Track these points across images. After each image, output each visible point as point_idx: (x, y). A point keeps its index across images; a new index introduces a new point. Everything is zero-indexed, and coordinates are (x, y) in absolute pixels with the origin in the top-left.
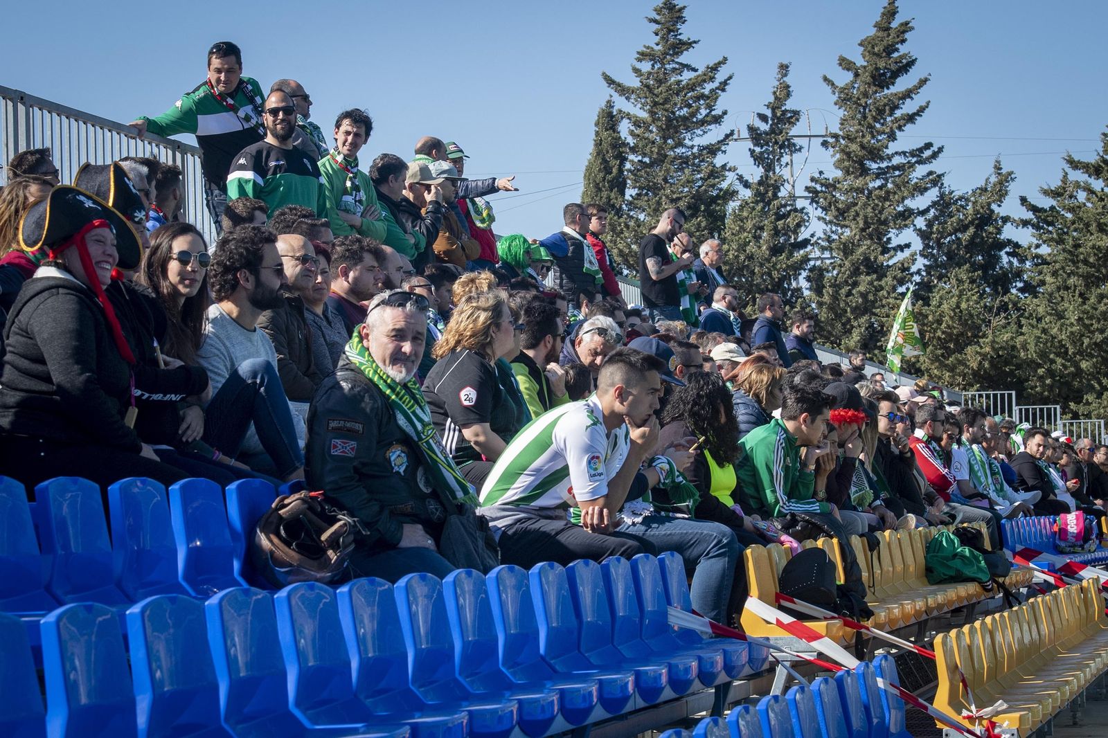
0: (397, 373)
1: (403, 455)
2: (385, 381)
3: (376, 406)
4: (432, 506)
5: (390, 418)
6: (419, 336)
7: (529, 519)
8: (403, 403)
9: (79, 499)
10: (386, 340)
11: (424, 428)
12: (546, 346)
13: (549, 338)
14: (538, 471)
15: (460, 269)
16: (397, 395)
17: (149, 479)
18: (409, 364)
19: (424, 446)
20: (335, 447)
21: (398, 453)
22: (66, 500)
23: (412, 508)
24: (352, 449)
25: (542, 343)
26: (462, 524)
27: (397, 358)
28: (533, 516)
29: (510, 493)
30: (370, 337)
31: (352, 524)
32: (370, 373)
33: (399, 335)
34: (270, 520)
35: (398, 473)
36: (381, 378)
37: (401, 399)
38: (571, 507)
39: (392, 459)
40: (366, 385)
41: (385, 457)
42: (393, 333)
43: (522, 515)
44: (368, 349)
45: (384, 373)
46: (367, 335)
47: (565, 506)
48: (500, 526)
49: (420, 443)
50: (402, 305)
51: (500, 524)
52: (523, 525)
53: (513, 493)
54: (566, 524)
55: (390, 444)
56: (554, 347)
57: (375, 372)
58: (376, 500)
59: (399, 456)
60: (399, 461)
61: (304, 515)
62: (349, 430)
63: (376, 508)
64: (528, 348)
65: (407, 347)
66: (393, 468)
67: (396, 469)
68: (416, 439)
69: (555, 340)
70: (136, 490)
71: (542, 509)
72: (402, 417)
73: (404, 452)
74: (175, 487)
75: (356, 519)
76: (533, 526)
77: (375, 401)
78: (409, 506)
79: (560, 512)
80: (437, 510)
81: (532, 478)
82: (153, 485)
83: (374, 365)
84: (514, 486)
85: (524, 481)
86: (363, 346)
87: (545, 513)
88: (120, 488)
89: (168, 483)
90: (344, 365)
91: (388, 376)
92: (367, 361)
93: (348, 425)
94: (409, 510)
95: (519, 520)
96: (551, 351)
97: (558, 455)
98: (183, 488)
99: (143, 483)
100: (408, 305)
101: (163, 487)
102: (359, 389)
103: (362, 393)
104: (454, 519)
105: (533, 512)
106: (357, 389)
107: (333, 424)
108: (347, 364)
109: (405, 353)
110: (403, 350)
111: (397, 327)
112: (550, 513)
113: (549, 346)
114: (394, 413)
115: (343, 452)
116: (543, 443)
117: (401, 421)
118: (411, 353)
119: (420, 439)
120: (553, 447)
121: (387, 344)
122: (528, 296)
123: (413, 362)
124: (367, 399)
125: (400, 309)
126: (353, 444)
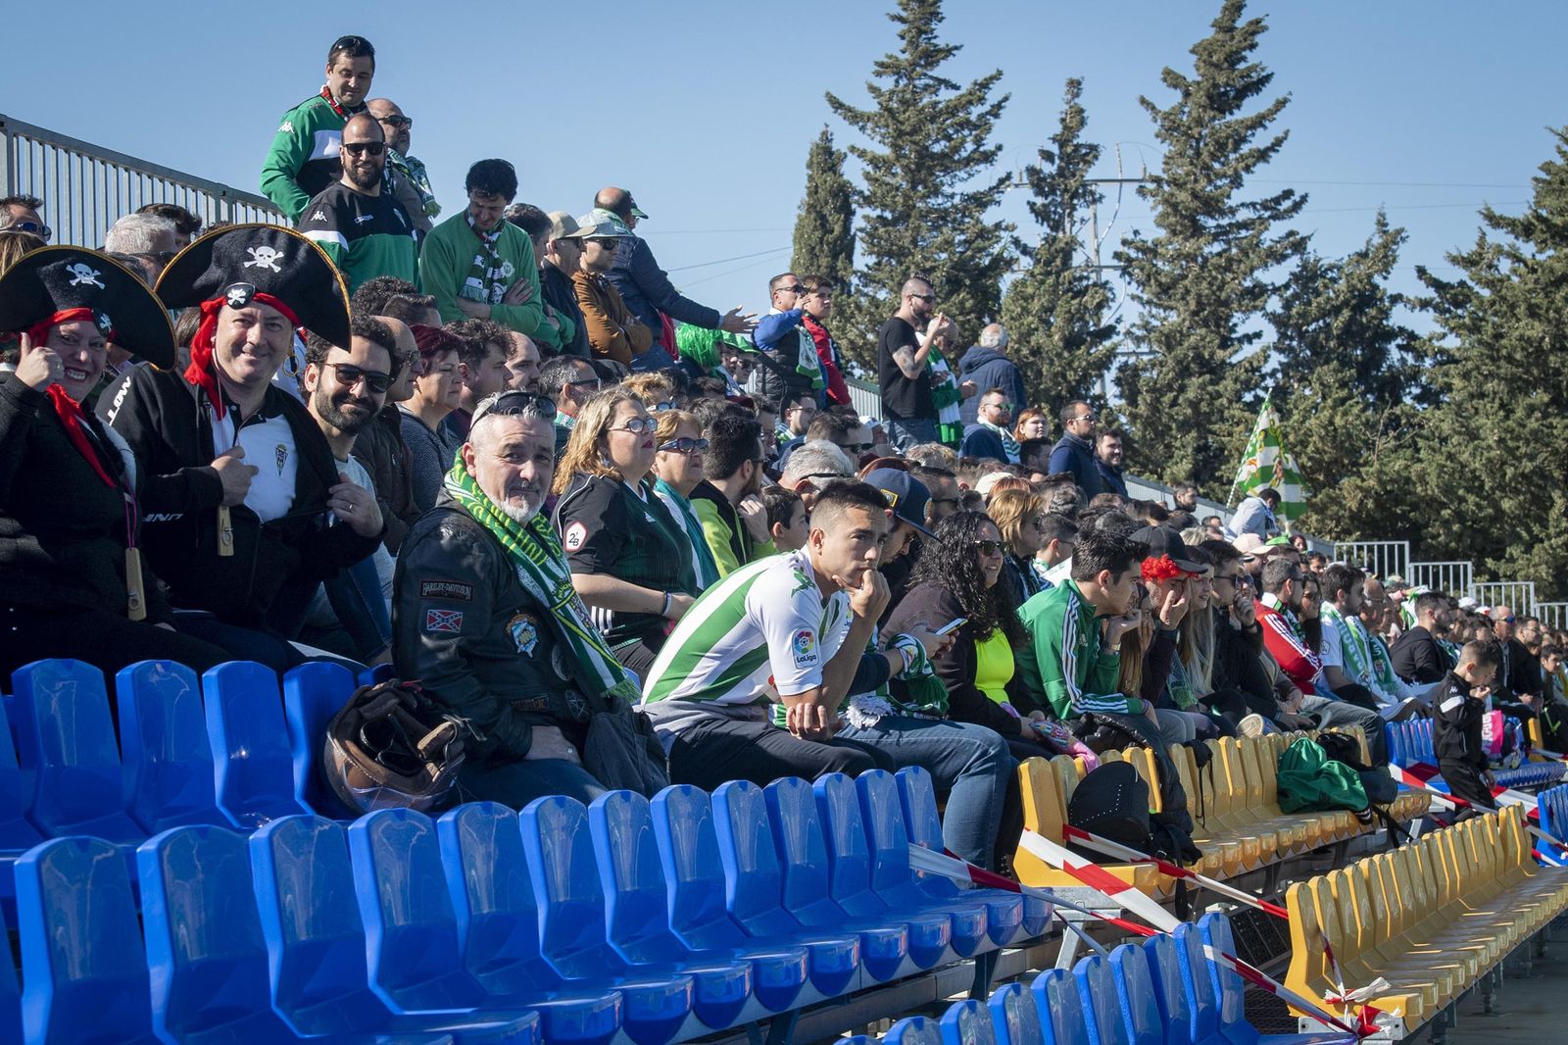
0: (517, 509)
1: (531, 628)
2: (502, 524)
3: (490, 560)
4: (573, 700)
5: (509, 577)
6: (545, 454)
7: (715, 720)
8: (528, 554)
9: (74, 690)
10: (497, 462)
11: (558, 589)
12: (743, 476)
13: (748, 464)
14: (725, 653)
15: (622, 367)
16: (519, 542)
17: (173, 662)
18: (532, 495)
19: (559, 615)
20: (432, 619)
21: (523, 625)
22: (55, 692)
23: (545, 703)
24: (457, 622)
25: (739, 471)
26: (614, 726)
27: (514, 487)
28: (720, 716)
29: (686, 683)
30: (476, 461)
31: (462, 726)
32: (479, 513)
33: (515, 453)
34: (345, 720)
35: (525, 653)
36: (495, 519)
37: (524, 549)
38: (773, 703)
39: (516, 634)
40: (473, 531)
41: (505, 631)
42: (507, 452)
43: (705, 715)
44: (475, 478)
45: (500, 512)
46: (472, 458)
47: (764, 702)
48: (673, 730)
49: (553, 610)
50: (517, 411)
51: (673, 727)
52: (704, 729)
53: (691, 685)
54: (767, 728)
55: (512, 614)
56: (753, 476)
57: (488, 511)
58: (492, 693)
59: (525, 630)
60: (524, 639)
61: (395, 713)
62: (451, 595)
63: (493, 704)
64: (717, 477)
65: (527, 470)
66: (517, 647)
67: (521, 648)
68: (547, 605)
69: (755, 468)
70: (155, 679)
71: (732, 705)
72: (527, 574)
73: (532, 625)
74: (212, 673)
75: (466, 719)
76: (719, 730)
77: (488, 553)
78: (542, 700)
79: (758, 711)
80: (580, 705)
81: (717, 663)
82: (181, 671)
83: (485, 501)
84: (693, 673)
85: (706, 666)
86: (468, 475)
87: (737, 712)
88: (133, 674)
89: (201, 668)
90: (444, 503)
91: (506, 516)
92: (475, 496)
93: (450, 588)
94: (542, 706)
95: (699, 722)
96: (749, 483)
97: (753, 629)
98: (222, 674)
99: (164, 666)
100: (526, 410)
101: (194, 673)
102: (463, 537)
103: (468, 543)
104: (602, 718)
105: (721, 710)
106: (462, 538)
107: (429, 588)
108: (448, 501)
109: (525, 479)
110: (522, 475)
111: (511, 442)
112: (743, 712)
113: (748, 475)
114: (515, 569)
115: (444, 627)
116: (733, 612)
117: (526, 579)
118: (533, 478)
119: (553, 604)
120: (747, 618)
121: (499, 468)
122: (719, 405)
123: (537, 492)
124: (475, 551)
125: (515, 417)
126: (458, 615)
